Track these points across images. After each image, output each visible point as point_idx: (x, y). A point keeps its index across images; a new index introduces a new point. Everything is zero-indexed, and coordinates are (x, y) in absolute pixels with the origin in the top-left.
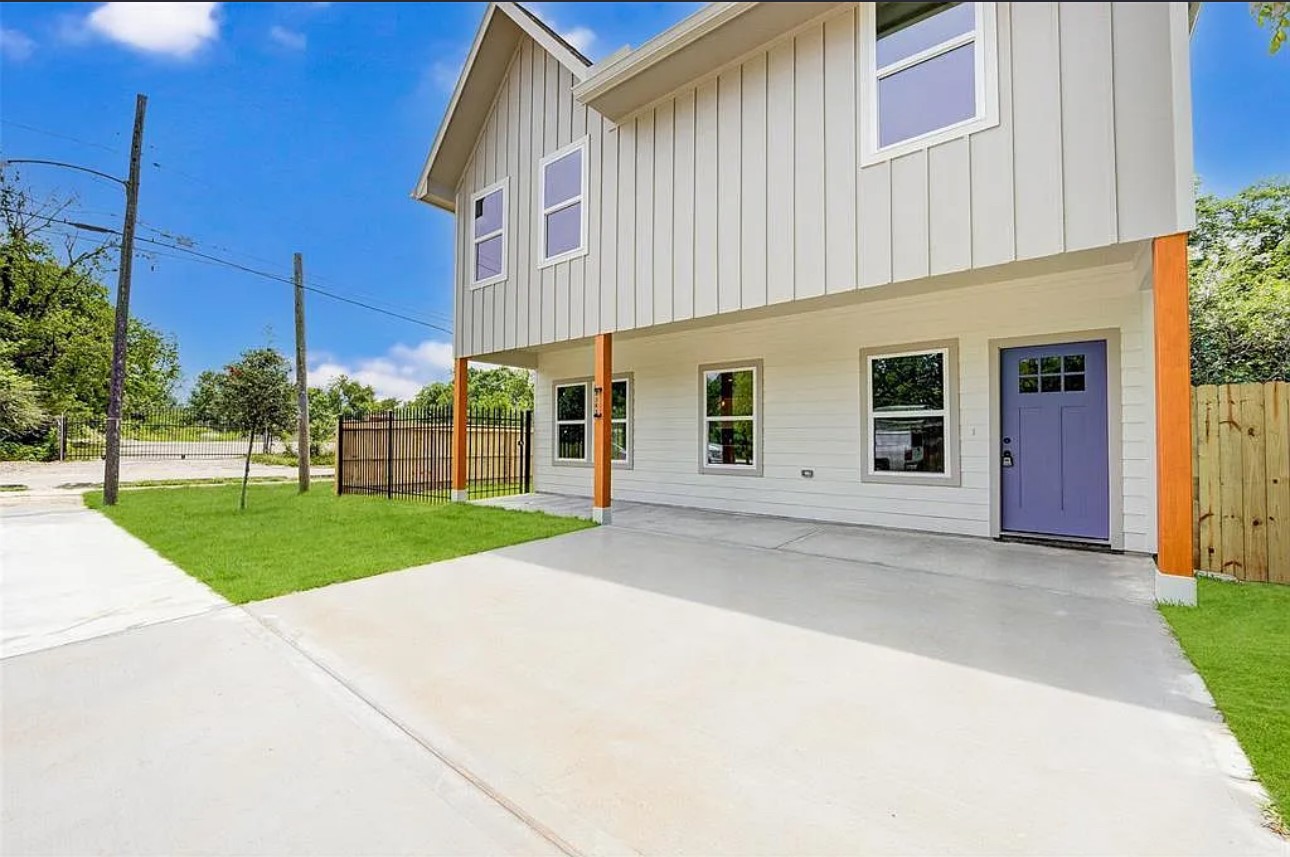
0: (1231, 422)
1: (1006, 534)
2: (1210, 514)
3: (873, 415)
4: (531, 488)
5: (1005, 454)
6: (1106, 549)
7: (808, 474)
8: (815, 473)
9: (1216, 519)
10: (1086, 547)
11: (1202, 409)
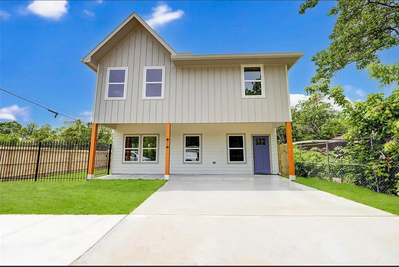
0: (284, 151)
1: (256, 173)
2: (283, 167)
3: (229, 149)
4: (110, 172)
5: (254, 157)
6: (270, 174)
7: (214, 163)
8: (216, 162)
9: (284, 167)
10: (267, 174)
11: (281, 149)
